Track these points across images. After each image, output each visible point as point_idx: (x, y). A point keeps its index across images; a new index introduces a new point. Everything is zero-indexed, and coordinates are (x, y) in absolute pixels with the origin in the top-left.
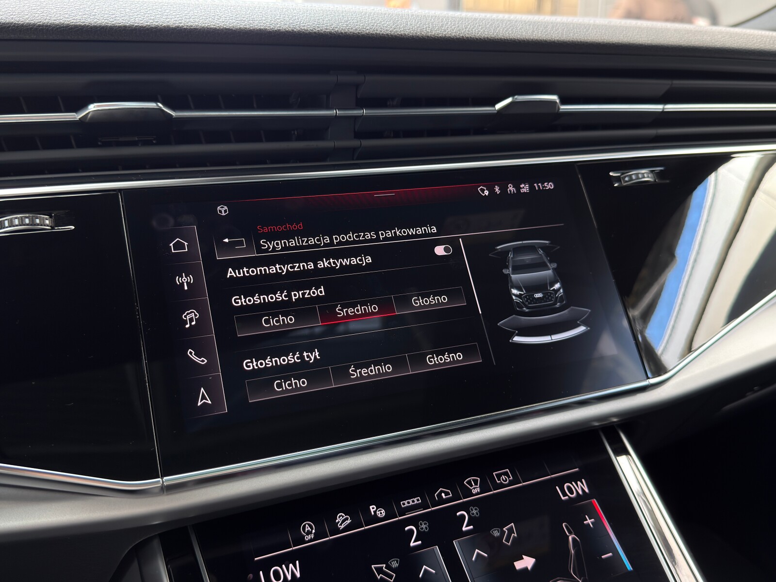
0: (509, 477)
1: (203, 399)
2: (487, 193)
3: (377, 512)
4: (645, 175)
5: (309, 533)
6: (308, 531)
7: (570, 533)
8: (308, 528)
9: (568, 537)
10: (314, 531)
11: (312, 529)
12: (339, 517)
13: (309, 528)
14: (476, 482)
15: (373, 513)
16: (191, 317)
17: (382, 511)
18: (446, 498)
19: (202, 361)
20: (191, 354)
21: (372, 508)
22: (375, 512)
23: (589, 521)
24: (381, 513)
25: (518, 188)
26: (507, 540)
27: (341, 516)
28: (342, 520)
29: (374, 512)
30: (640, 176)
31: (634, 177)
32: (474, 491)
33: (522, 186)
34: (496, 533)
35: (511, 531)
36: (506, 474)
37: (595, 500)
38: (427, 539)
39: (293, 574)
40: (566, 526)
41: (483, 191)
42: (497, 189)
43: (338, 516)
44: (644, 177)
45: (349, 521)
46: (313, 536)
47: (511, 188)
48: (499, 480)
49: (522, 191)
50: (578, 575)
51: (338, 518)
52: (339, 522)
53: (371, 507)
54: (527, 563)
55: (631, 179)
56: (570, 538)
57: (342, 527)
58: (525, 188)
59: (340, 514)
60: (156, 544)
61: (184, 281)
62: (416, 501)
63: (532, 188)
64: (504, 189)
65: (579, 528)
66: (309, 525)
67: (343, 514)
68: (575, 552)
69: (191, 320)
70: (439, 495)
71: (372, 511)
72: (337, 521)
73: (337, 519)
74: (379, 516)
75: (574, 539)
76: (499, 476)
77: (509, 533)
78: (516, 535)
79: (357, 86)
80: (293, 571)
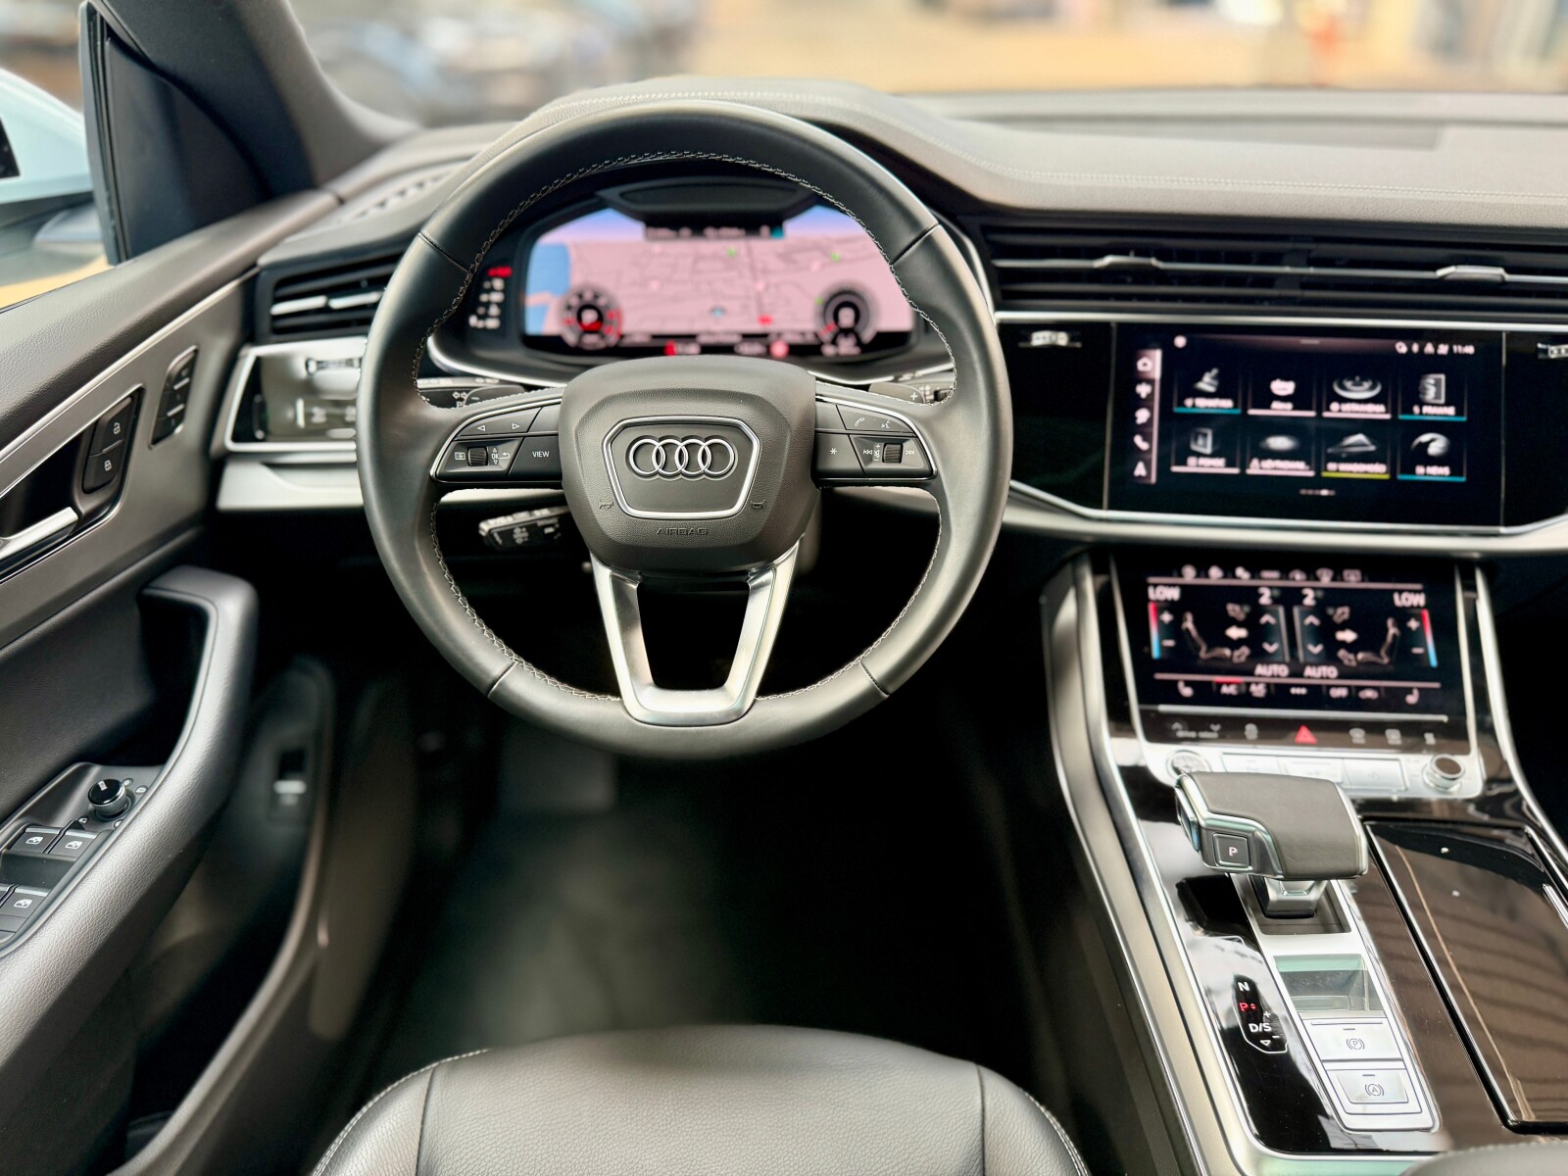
0: (1357, 578)
1: (1140, 470)
2: (1404, 350)
7: (1393, 627)
11: (1192, 571)
13: (1190, 571)
14: (1327, 574)
16: (1142, 416)
18: (1298, 579)
19: (1144, 446)
23: (1414, 625)
25: (1436, 348)
28: (1215, 573)
32: (1323, 580)
33: (1442, 347)
34: (1331, 611)
36: (1355, 575)
37: (1426, 611)
38: (1275, 600)
40: (1391, 622)
41: (1401, 347)
42: (1416, 347)
43: (1212, 568)
45: (1219, 575)
47: (1430, 348)
48: (1347, 577)
50: (1387, 655)
53: (1239, 570)
54: (1348, 636)
56: (1391, 630)
58: (1443, 349)
59: (1214, 567)
61: (1143, 390)
63: (1451, 350)
64: (1422, 348)
65: (1401, 623)
66: (1190, 568)
67: (1216, 568)
68: (1392, 642)
73: (1211, 570)
75: (1394, 632)
77: (1342, 613)
78: (1346, 616)
79: (1310, 251)
80: (1174, 594)
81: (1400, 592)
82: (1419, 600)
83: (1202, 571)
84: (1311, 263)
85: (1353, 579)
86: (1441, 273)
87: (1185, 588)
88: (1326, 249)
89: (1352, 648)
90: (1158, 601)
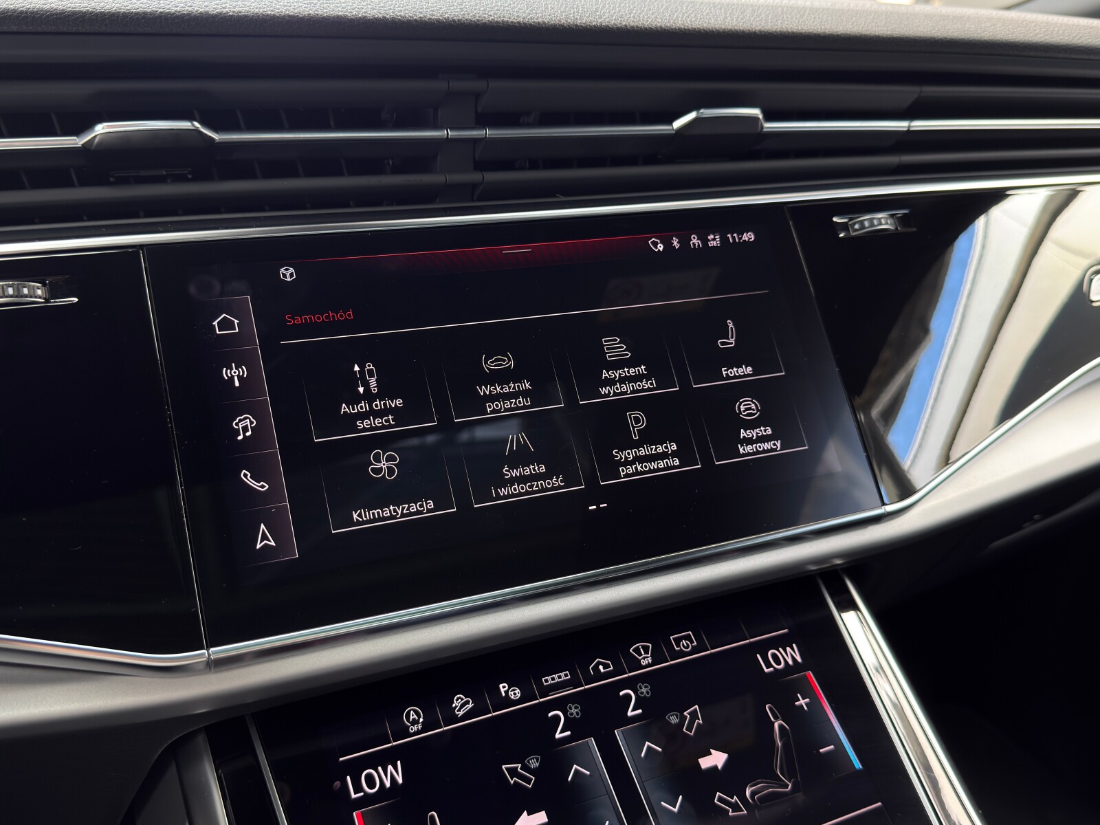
0: (693, 642)
1: (264, 539)
2: (661, 247)
3: (510, 693)
4: (883, 221)
5: (415, 722)
6: (414, 719)
7: (776, 718)
8: (413, 716)
9: (773, 723)
10: (421, 720)
11: (419, 717)
12: (457, 700)
13: (415, 716)
14: (646, 649)
15: (504, 694)
16: (244, 425)
17: (516, 692)
18: (605, 672)
19: (261, 486)
20: (246, 476)
21: (503, 688)
22: (507, 692)
23: (802, 702)
24: (515, 694)
25: (705, 241)
26: (689, 729)
27: (460, 698)
28: (461, 704)
29: (505, 692)
30: (876, 222)
31: (867, 224)
32: (644, 662)
33: (711, 237)
34: (674, 720)
35: (694, 715)
36: (688, 638)
37: (810, 672)
38: (578, 729)
39: (393, 779)
40: (770, 708)
41: (655, 244)
42: (675, 242)
43: (456, 698)
44: (880, 224)
45: (470, 706)
46: (420, 727)
47: (695, 241)
48: (678, 646)
49: (712, 244)
50: (786, 774)
51: (455, 701)
52: (456, 707)
53: (501, 686)
54: (716, 759)
55: (863, 227)
56: (776, 725)
57: (461, 713)
58: (714, 241)
59: (458, 696)
60: (202, 741)
61: (235, 374)
62: (564, 676)
63: (724, 240)
64: (685, 241)
65: (788, 711)
66: (415, 711)
67: (462, 696)
68: (783, 745)
69: (245, 429)
70: (596, 668)
71: (503, 691)
72: (454, 705)
73: (454, 703)
74: (512, 697)
75: (781, 727)
76: (678, 641)
77: (692, 718)
78: (701, 722)
79: (477, 96)
80: (393, 775)
81: (763, 647)
82: (791, 655)
83: (437, 708)
84: (482, 121)
85: (685, 644)
86: (678, 124)
87: (410, 756)
88: (500, 91)
89: (727, 779)
90: (367, 800)
